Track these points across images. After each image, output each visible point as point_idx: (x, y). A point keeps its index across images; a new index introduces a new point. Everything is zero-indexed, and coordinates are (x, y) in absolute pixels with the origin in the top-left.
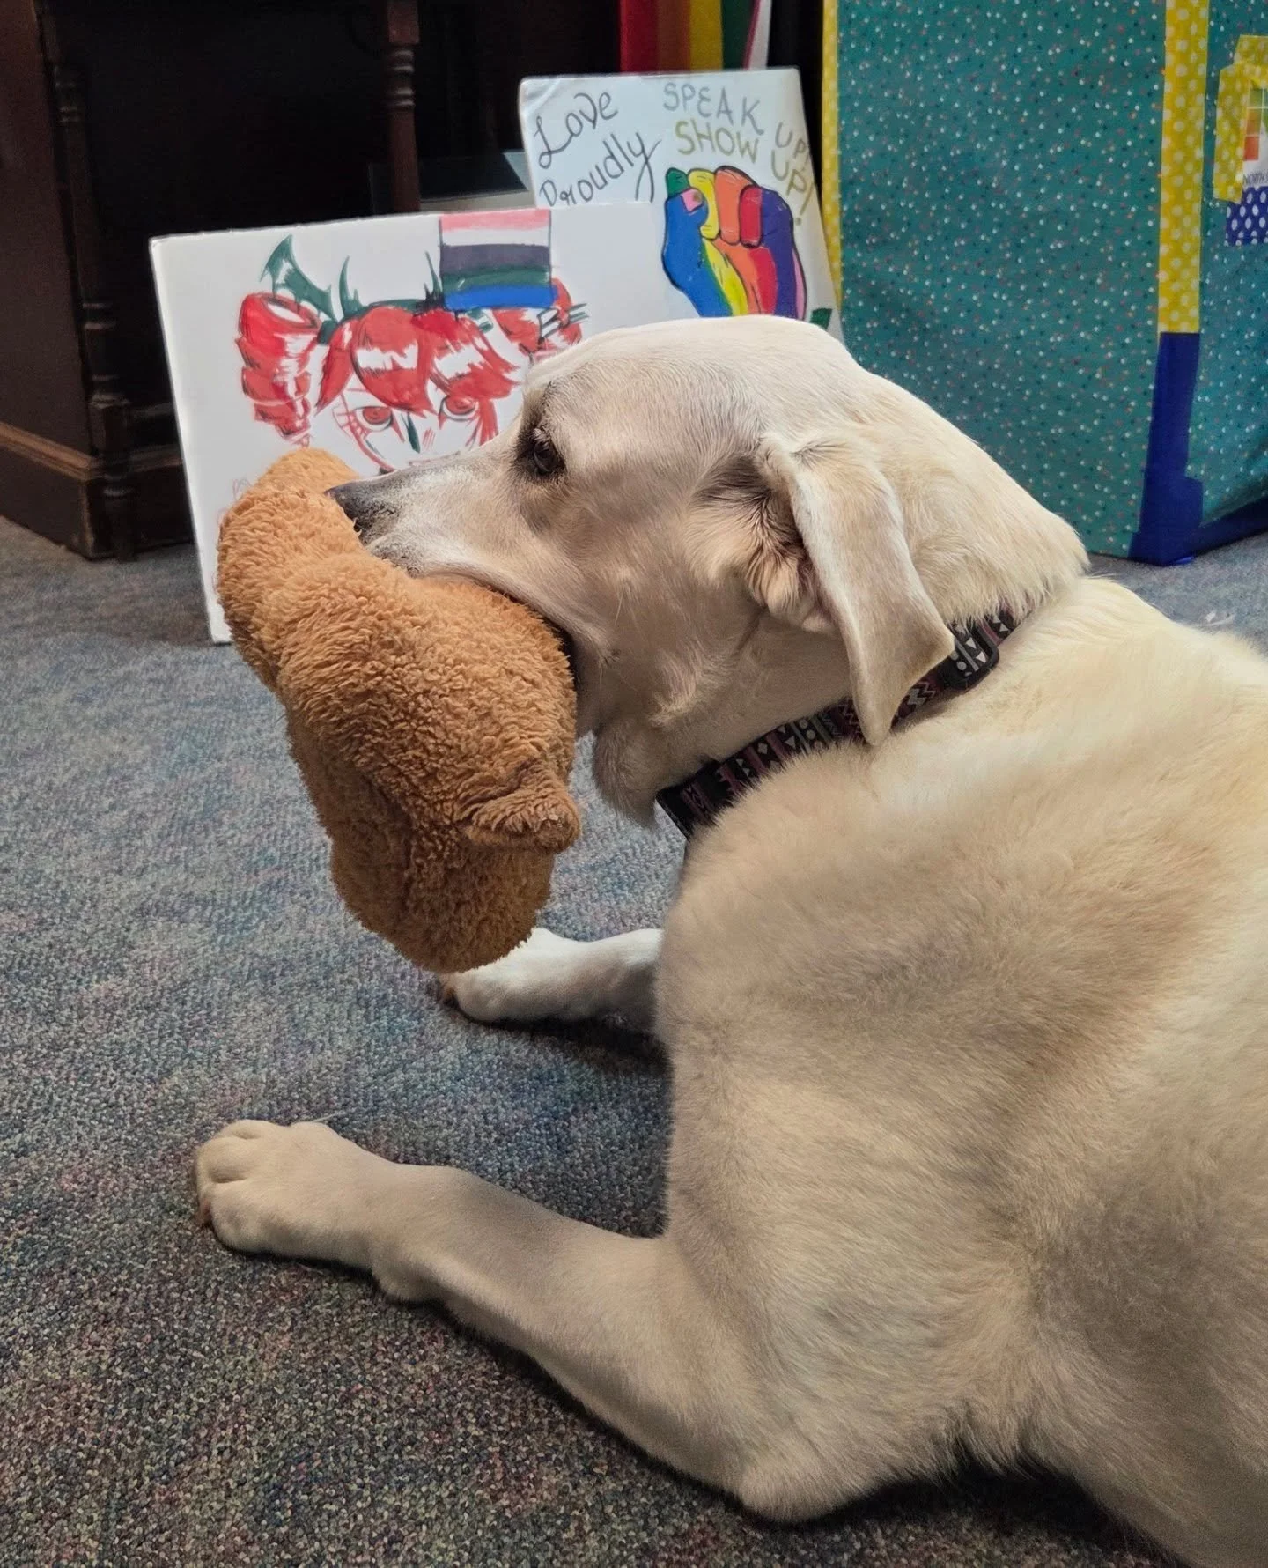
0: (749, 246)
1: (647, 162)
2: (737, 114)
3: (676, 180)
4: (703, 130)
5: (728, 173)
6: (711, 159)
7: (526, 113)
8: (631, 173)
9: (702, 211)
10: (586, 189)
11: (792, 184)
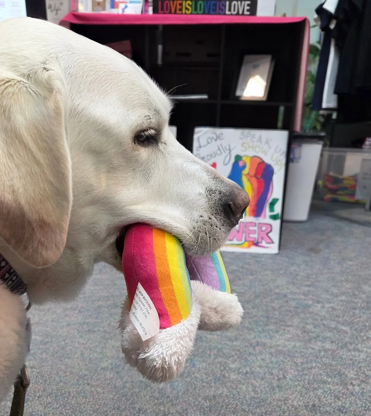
0: (257, 178)
1: (230, 153)
2: (264, 142)
3: (238, 158)
4: (251, 146)
5: (256, 158)
6: (251, 153)
7: (196, 137)
8: (224, 155)
9: (244, 167)
10: (209, 157)
11: (277, 163)
